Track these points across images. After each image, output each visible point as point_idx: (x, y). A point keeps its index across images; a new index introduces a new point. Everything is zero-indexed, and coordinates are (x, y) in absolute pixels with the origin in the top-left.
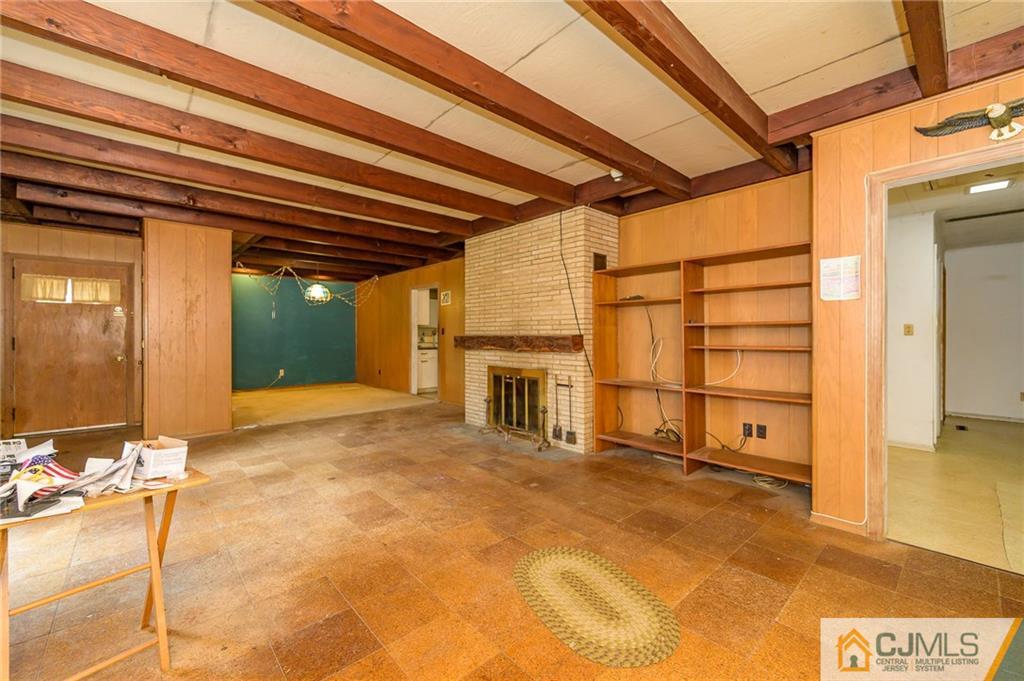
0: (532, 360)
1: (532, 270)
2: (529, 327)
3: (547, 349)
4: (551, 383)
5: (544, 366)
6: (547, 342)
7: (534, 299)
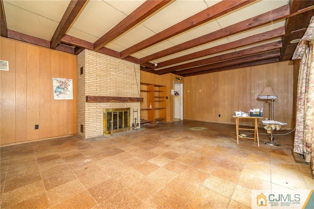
0: (124, 105)
1: (124, 76)
2: (123, 95)
3: (136, 101)
4: (131, 111)
5: (129, 107)
6: (137, 99)
7: (125, 86)
